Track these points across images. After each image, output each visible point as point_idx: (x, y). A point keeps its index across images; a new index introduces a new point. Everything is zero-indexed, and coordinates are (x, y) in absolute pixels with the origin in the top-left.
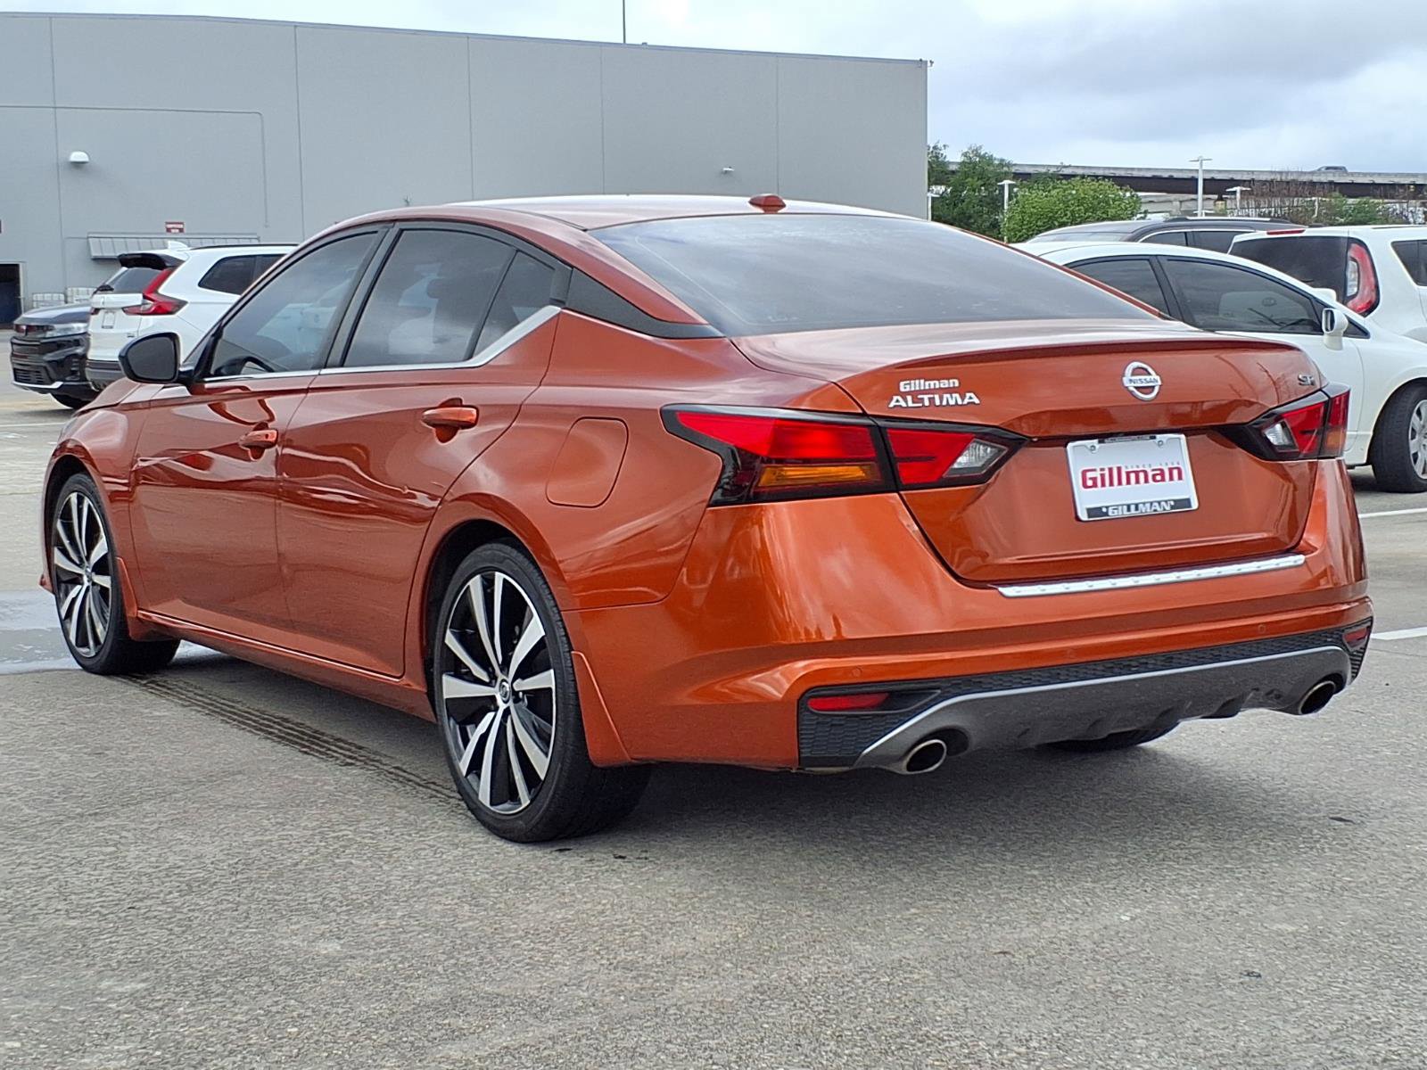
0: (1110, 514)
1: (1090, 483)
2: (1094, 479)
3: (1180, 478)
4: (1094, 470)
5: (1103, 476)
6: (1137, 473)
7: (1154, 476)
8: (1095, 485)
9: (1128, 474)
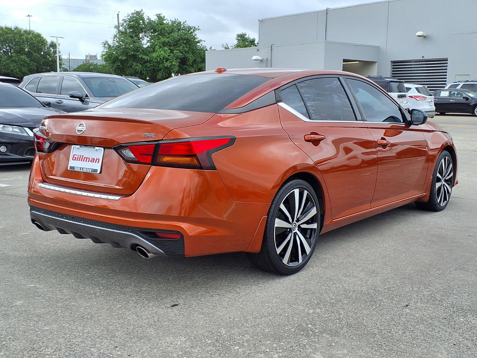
0: (76, 169)
1: (74, 159)
2: (76, 158)
3: (98, 162)
4: (77, 155)
5: (78, 157)
6: (87, 158)
7: (91, 160)
8: (75, 160)
9: (85, 158)
